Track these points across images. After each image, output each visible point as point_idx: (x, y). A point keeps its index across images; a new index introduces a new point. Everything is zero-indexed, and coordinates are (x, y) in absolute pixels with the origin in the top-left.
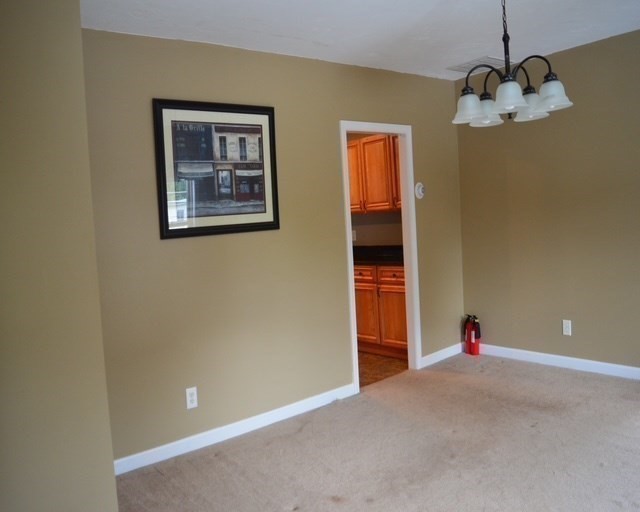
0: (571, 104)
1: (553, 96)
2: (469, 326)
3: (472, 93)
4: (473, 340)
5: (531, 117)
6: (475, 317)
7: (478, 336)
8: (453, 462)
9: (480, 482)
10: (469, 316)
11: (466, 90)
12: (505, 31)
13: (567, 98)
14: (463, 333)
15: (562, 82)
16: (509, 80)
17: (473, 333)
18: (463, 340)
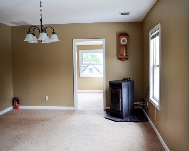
0: (59, 41)
1: (55, 38)
2: (15, 101)
3: (31, 33)
4: (17, 105)
5: (46, 42)
6: (17, 98)
7: (18, 103)
8: (21, 140)
9: (31, 144)
10: (15, 98)
11: (29, 32)
12: (41, 18)
13: (58, 39)
14: (13, 103)
15: (57, 35)
16: (44, 32)
17: (17, 103)
18: (13, 105)
